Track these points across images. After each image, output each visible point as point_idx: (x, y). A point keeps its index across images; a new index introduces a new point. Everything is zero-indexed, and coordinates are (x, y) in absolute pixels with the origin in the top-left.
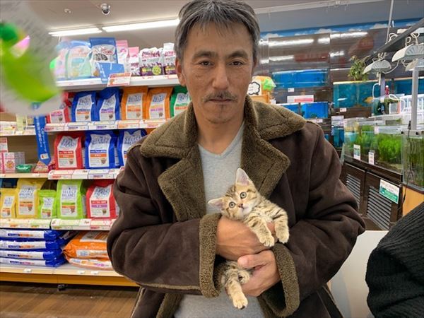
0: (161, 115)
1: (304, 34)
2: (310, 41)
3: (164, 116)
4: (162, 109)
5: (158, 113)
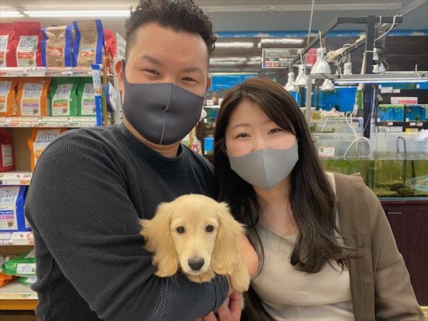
0: (35, 111)
1: (243, 36)
2: (250, 45)
3: (39, 114)
4: (37, 105)
5: (32, 109)
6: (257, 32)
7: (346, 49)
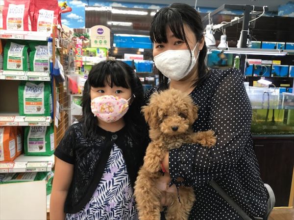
2: (145, 13)
6: (150, 4)
7: (223, 25)
